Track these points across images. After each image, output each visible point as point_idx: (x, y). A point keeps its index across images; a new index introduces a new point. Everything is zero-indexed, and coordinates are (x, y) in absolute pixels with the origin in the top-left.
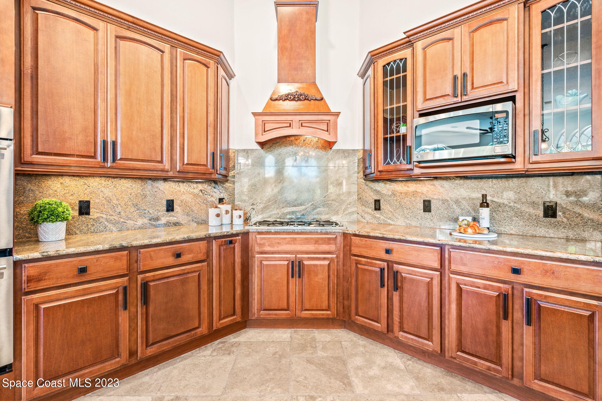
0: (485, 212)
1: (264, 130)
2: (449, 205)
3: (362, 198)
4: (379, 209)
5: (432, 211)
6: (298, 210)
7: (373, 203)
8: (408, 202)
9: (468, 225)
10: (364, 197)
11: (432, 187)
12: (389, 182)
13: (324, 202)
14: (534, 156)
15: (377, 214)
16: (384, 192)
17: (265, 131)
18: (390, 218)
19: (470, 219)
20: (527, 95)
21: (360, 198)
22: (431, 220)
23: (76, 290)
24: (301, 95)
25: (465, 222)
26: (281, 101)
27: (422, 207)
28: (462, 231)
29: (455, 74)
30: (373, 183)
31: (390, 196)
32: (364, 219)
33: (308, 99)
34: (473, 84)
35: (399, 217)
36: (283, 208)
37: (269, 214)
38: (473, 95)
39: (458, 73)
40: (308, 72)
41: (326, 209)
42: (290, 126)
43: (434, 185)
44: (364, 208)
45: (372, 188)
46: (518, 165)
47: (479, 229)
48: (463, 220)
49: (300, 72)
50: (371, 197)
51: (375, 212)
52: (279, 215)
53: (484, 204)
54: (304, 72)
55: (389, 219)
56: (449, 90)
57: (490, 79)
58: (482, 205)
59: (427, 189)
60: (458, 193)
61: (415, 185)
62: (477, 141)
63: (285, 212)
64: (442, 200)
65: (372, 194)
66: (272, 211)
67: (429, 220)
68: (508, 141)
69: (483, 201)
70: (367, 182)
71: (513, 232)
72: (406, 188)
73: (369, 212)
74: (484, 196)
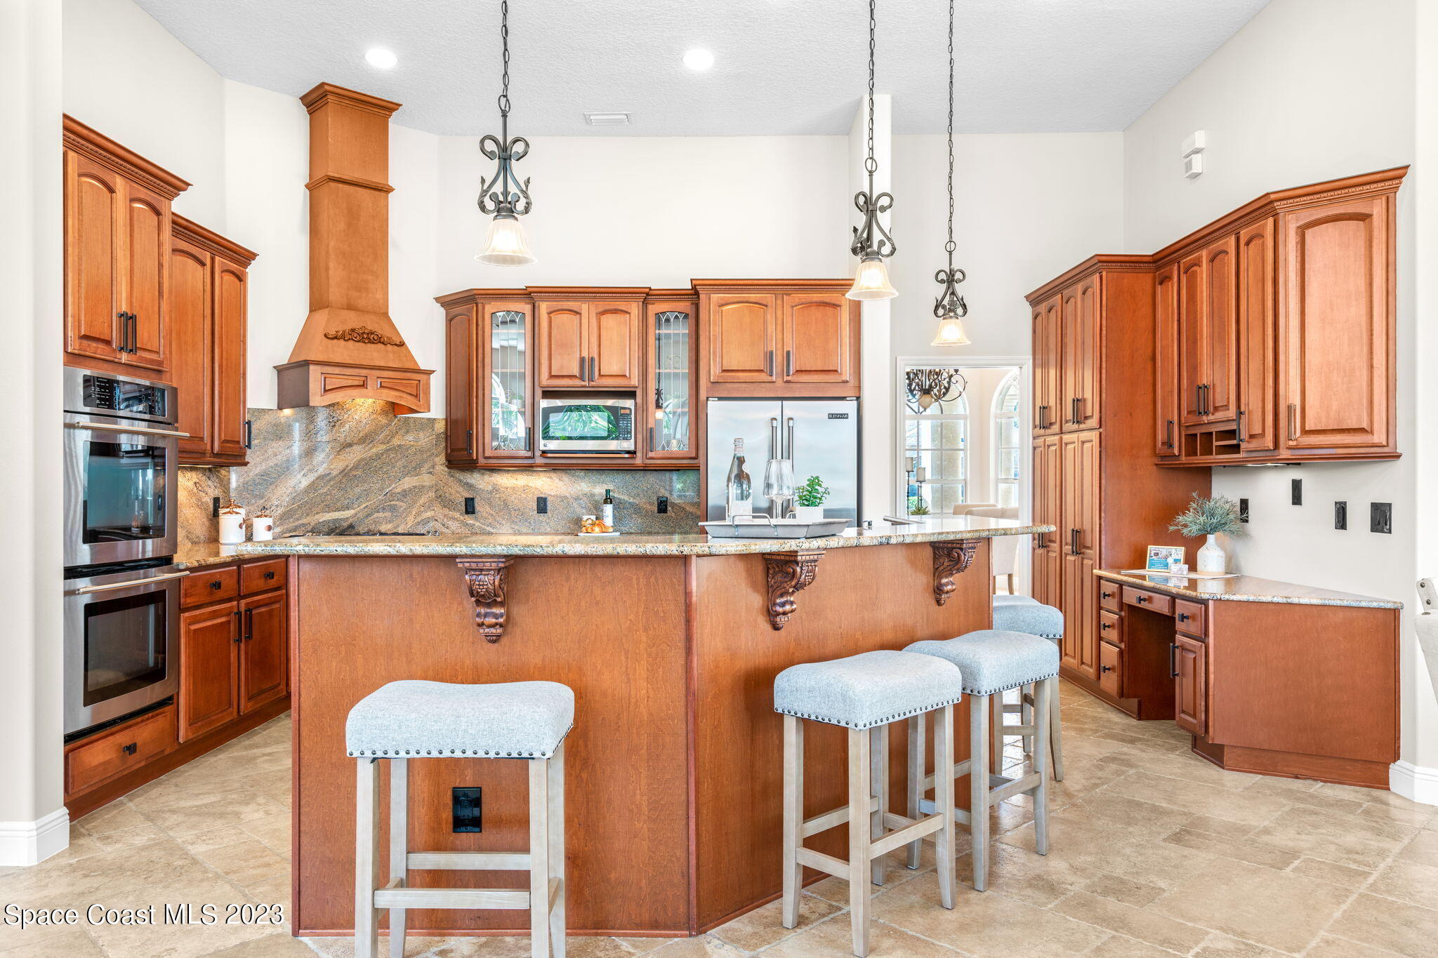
0: (608, 509)
1: (325, 388)
2: (568, 502)
3: (443, 495)
4: (473, 512)
5: (548, 511)
6: (342, 517)
7: (463, 504)
8: (517, 501)
9: (593, 524)
10: (447, 495)
11: (549, 480)
12: (488, 472)
13: (385, 502)
14: (650, 453)
15: (470, 520)
16: (480, 486)
17: (325, 391)
18: (490, 525)
19: (593, 517)
20: (645, 390)
21: (440, 496)
22: (548, 523)
23: (210, 612)
24: (372, 333)
25: (590, 522)
26: (342, 340)
27: (535, 507)
28: (589, 530)
29: (582, 356)
30: (462, 473)
31: (491, 492)
32: (447, 528)
33: (383, 343)
34: (600, 370)
35: (504, 522)
36: (317, 513)
37: (294, 525)
38: (600, 383)
39: (585, 354)
40: (378, 296)
41: (388, 514)
42: (363, 385)
43: (551, 478)
44: (446, 511)
45: (460, 481)
46: (639, 461)
47: (605, 527)
48: (588, 519)
49: (365, 295)
50: (460, 494)
51: (466, 516)
52: (311, 527)
53: (608, 500)
54: (370, 295)
55: (488, 526)
56: (576, 372)
57: (615, 369)
58: (606, 502)
59: (542, 483)
60: (579, 488)
61: (526, 477)
62: (605, 434)
63: (320, 521)
64: (561, 497)
65: (461, 489)
66: (298, 519)
67: (544, 524)
68: (631, 437)
69: (607, 496)
70: (452, 471)
71: (632, 531)
72: (514, 481)
73: (456, 517)
74: (608, 491)
